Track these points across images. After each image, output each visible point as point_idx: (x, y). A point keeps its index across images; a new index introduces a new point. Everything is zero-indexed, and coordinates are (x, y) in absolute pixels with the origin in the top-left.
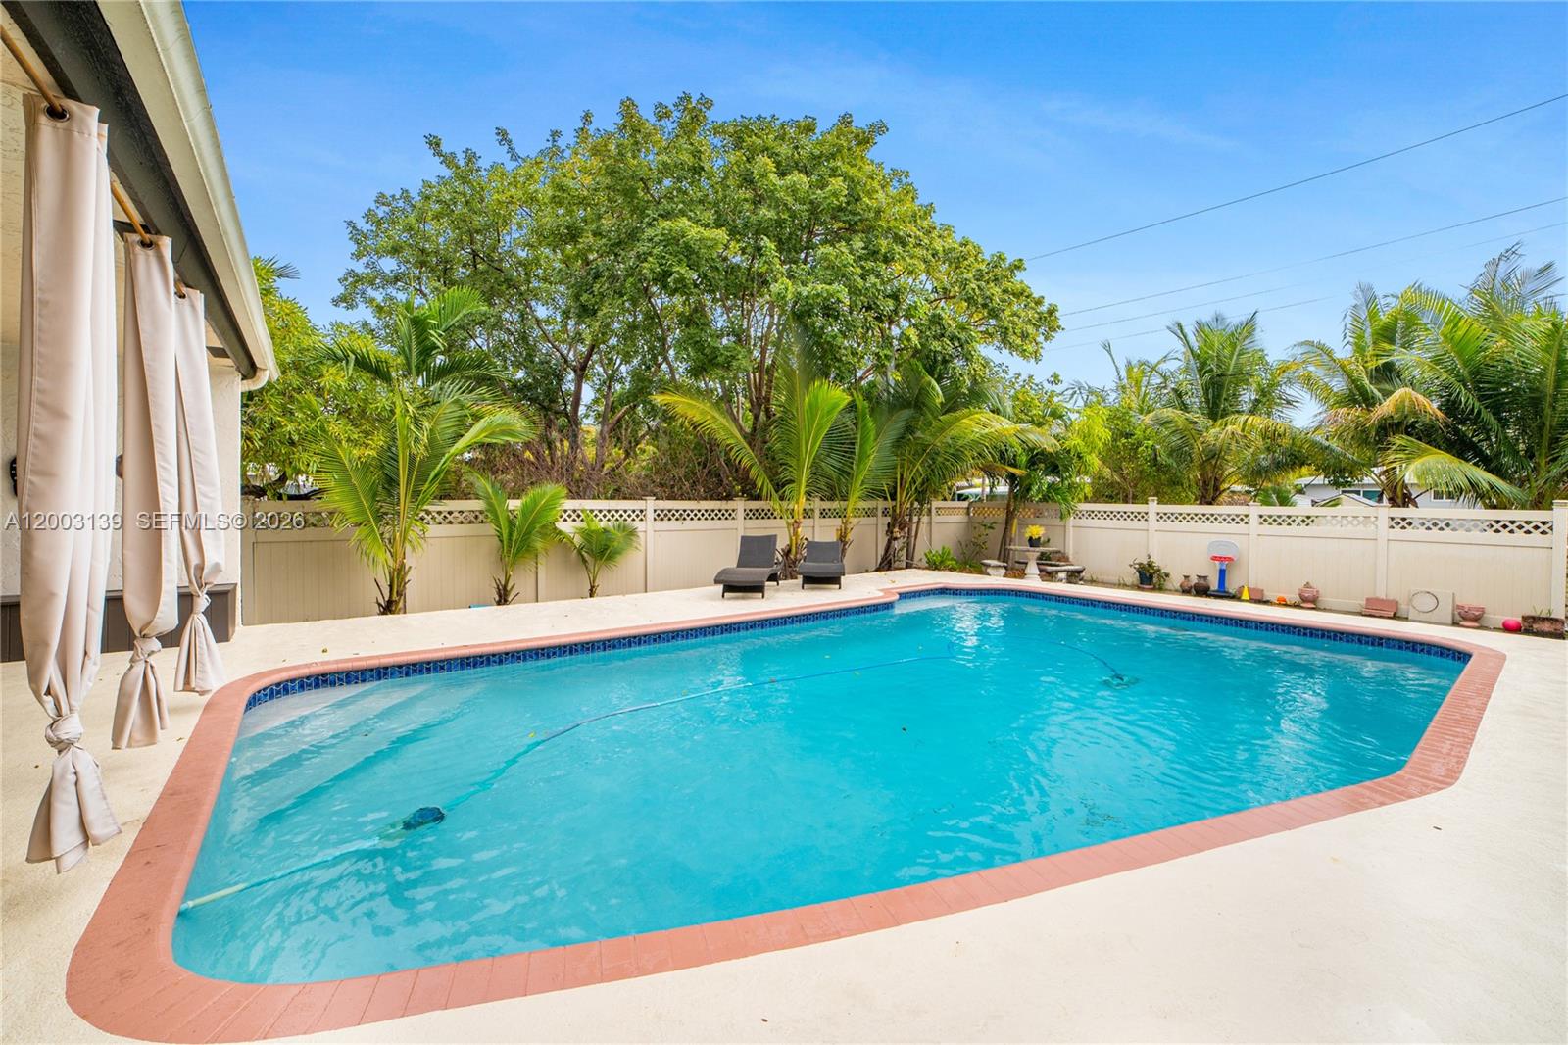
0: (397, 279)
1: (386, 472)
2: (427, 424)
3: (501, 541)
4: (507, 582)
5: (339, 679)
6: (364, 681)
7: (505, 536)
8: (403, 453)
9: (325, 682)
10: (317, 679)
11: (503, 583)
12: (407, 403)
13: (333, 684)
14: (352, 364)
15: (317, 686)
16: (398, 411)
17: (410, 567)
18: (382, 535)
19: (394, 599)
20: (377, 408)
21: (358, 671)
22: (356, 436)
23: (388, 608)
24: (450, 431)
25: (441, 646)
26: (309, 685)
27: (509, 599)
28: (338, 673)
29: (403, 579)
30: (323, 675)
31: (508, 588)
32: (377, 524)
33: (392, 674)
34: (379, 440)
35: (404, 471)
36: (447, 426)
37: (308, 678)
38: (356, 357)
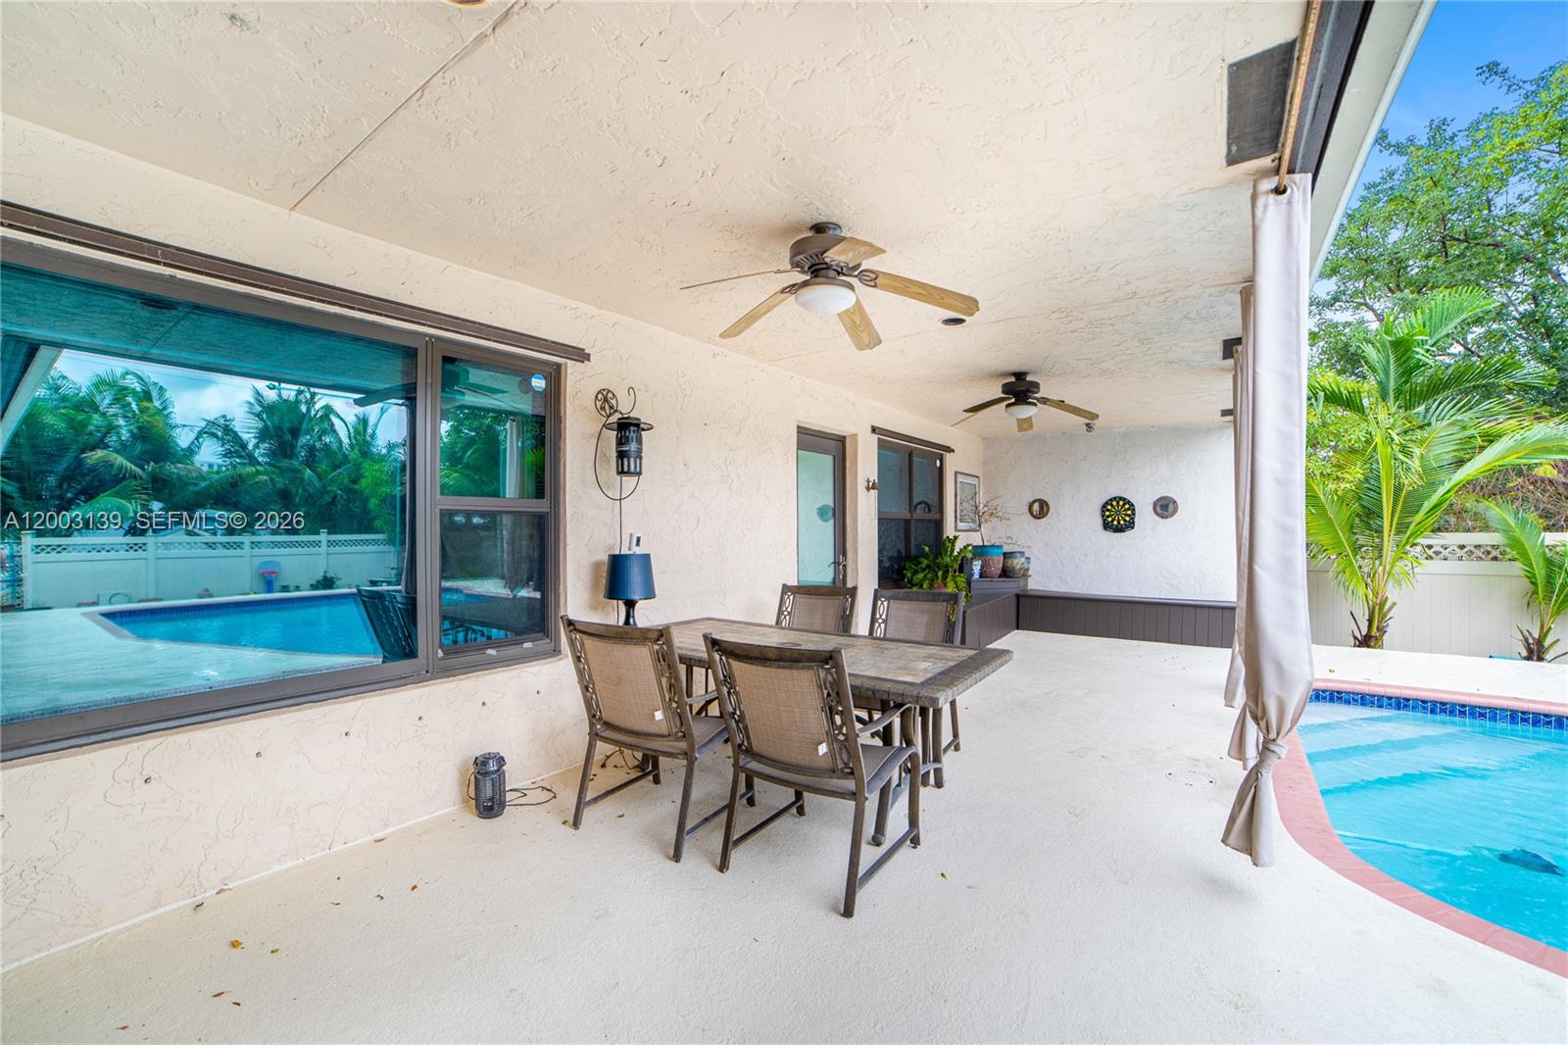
0: (1336, 299)
1: (1364, 503)
2: (1417, 451)
3: (1534, 584)
4: (1544, 634)
5: (1353, 699)
6: (1381, 706)
7: (1540, 580)
8: (1387, 484)
9: (1340, 699)
10: (1331, 694)
11: (1536, 636)
12: (1390, 431)
13: (1348, 702)
14: (1322, 402)
15: (1332, 700)
16: (1378, 439)
17: (1394, 604)
18: (1360, 567)
19: (1373, 634)
20: (1350, 441)
21: (1374, 696)
22: (1329, 471)
23: (1366, 641)
24: (1447, 456)
25: (1476, 692)
26: (1325, 698)
27: (1548, 657)
28: (1353, 693)
29: (1385, 615)
30: (1338, 692)
31: (1547, 643)
32: (1355, 556)
33: (1413, 708)
34: (1356, 473)
35: (1388, 502)
36: (1445, 451)
37: (1323, 691)
38: (1326, 394)
